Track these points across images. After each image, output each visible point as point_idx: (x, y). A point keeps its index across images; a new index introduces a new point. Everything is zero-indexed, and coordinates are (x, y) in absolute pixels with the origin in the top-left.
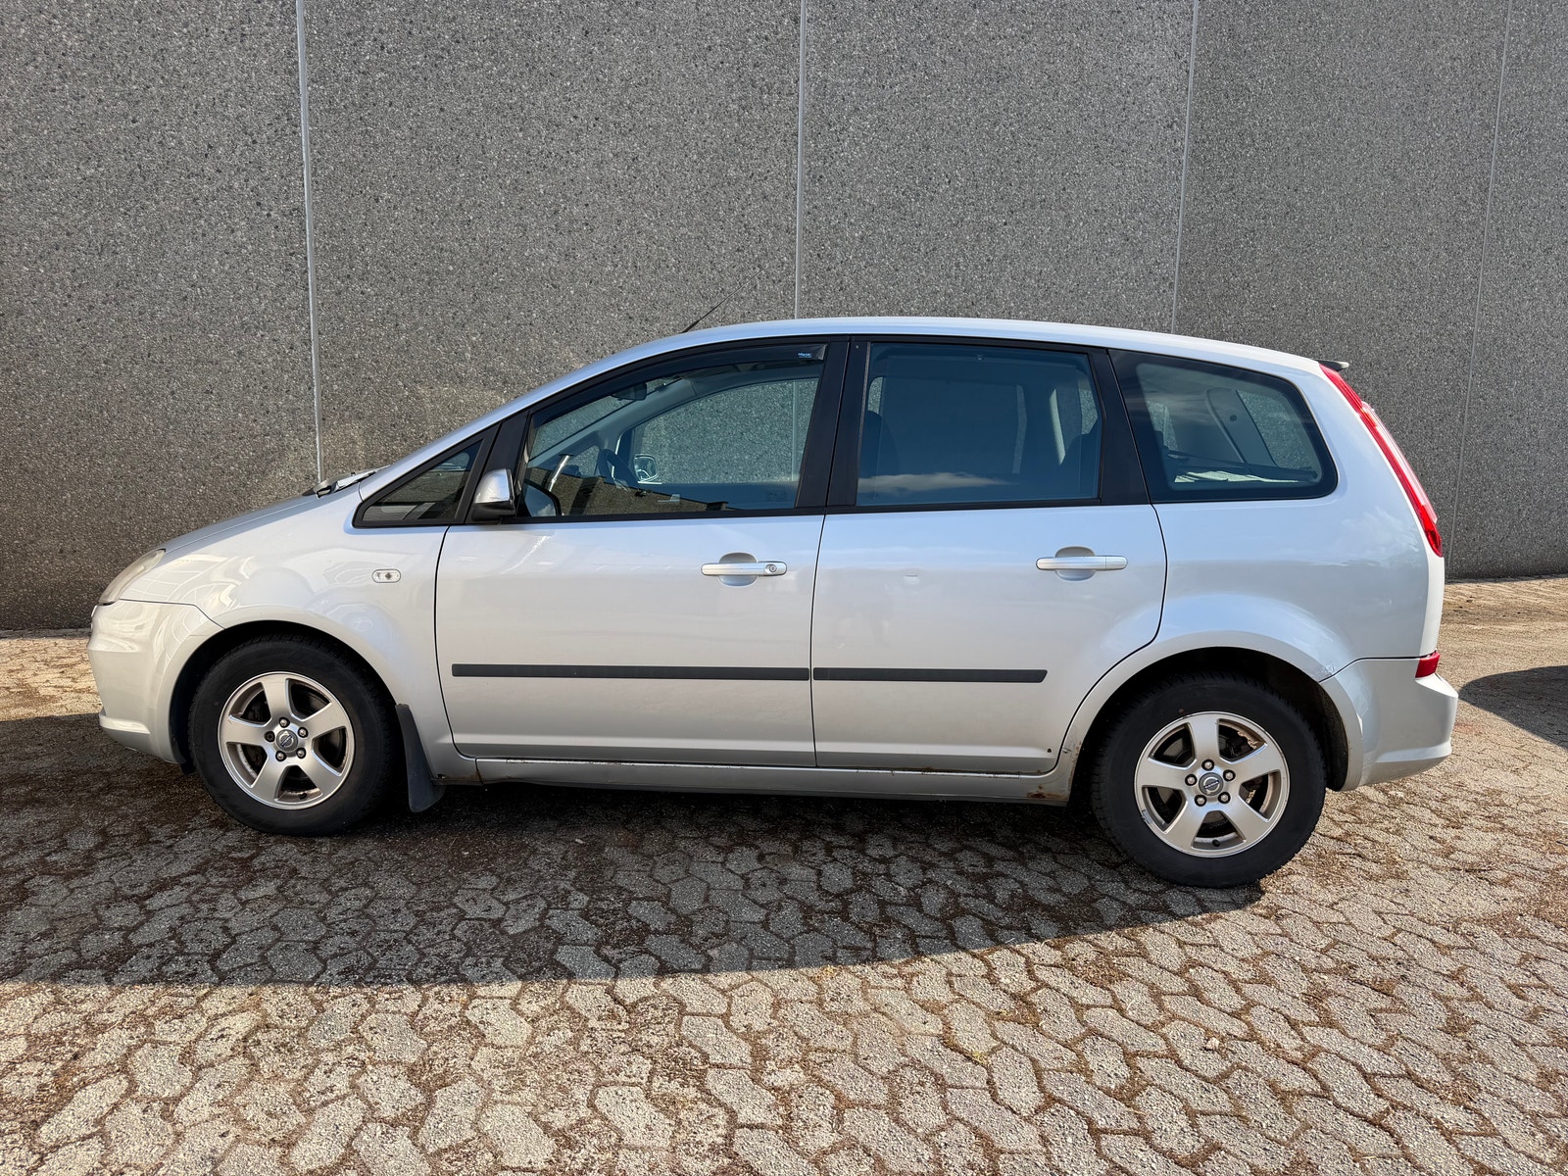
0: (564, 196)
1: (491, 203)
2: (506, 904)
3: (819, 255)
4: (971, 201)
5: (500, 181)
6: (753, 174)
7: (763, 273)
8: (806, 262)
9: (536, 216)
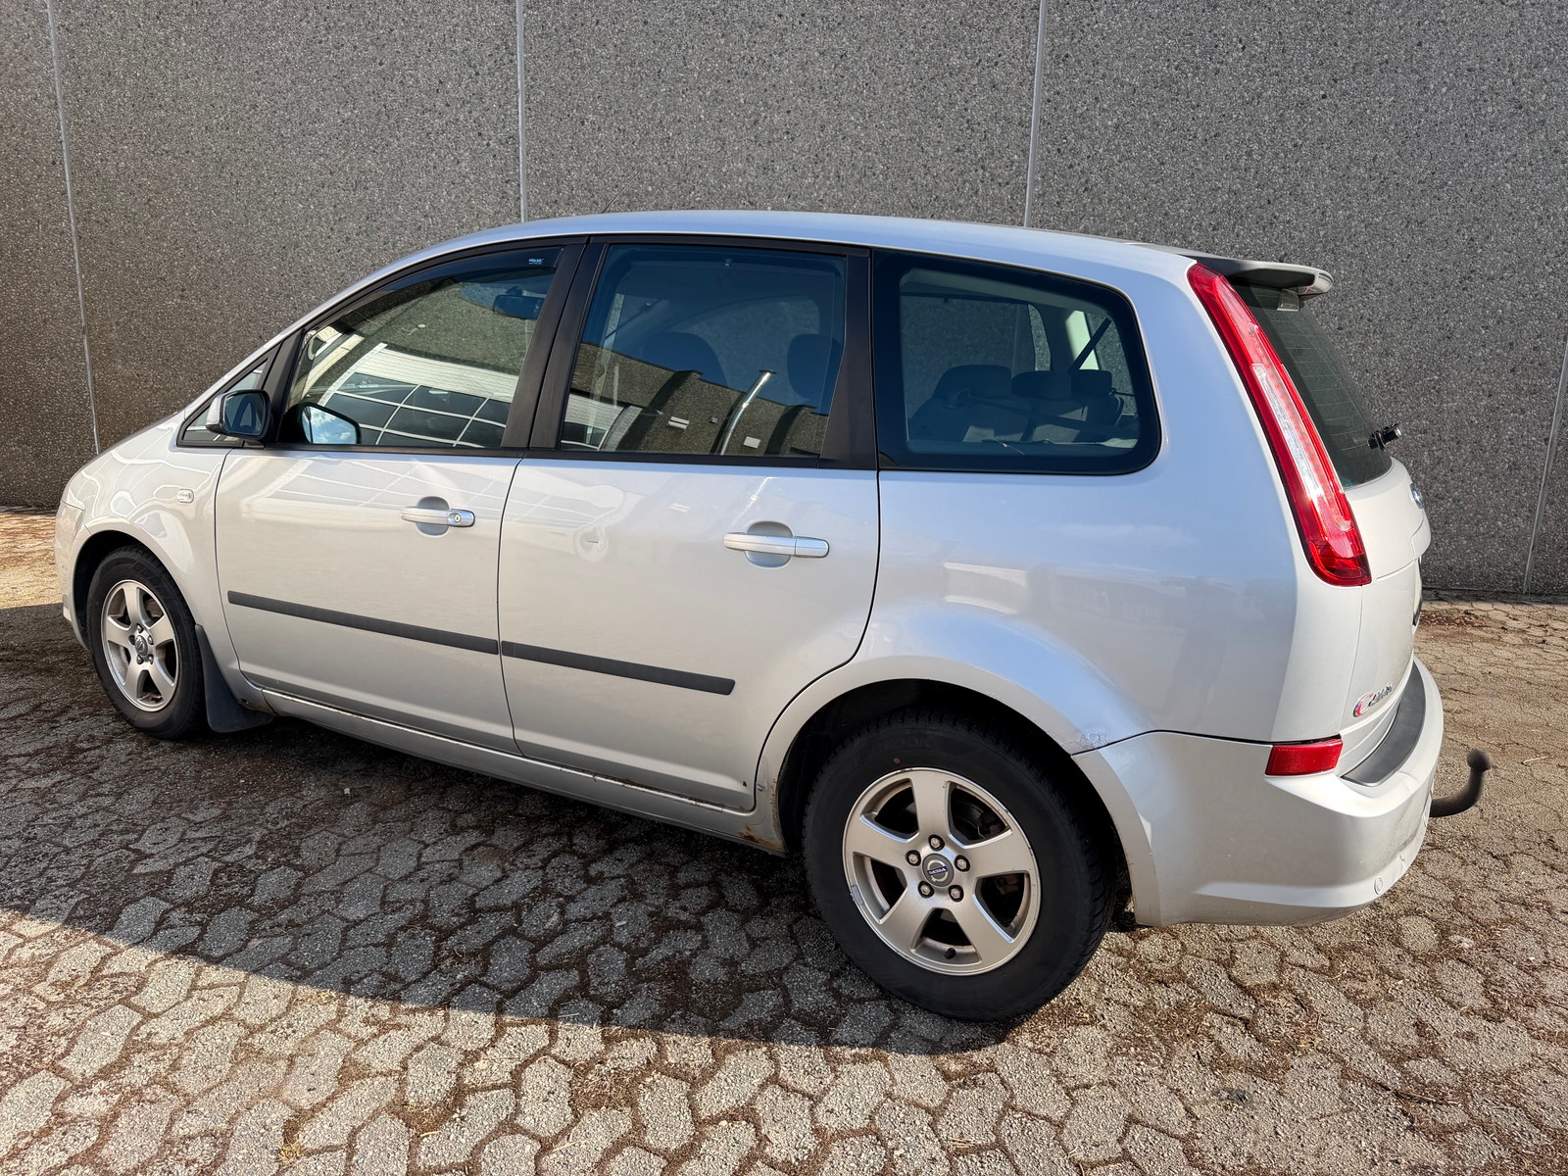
0: (766, 104)
1: (690, 117)
3: (1059, 150)
4: (1274, 69)
5: (701, 93)
6: (980, 61)
7: (987, 175)
8: (1042, 160)
9: (736, 128)
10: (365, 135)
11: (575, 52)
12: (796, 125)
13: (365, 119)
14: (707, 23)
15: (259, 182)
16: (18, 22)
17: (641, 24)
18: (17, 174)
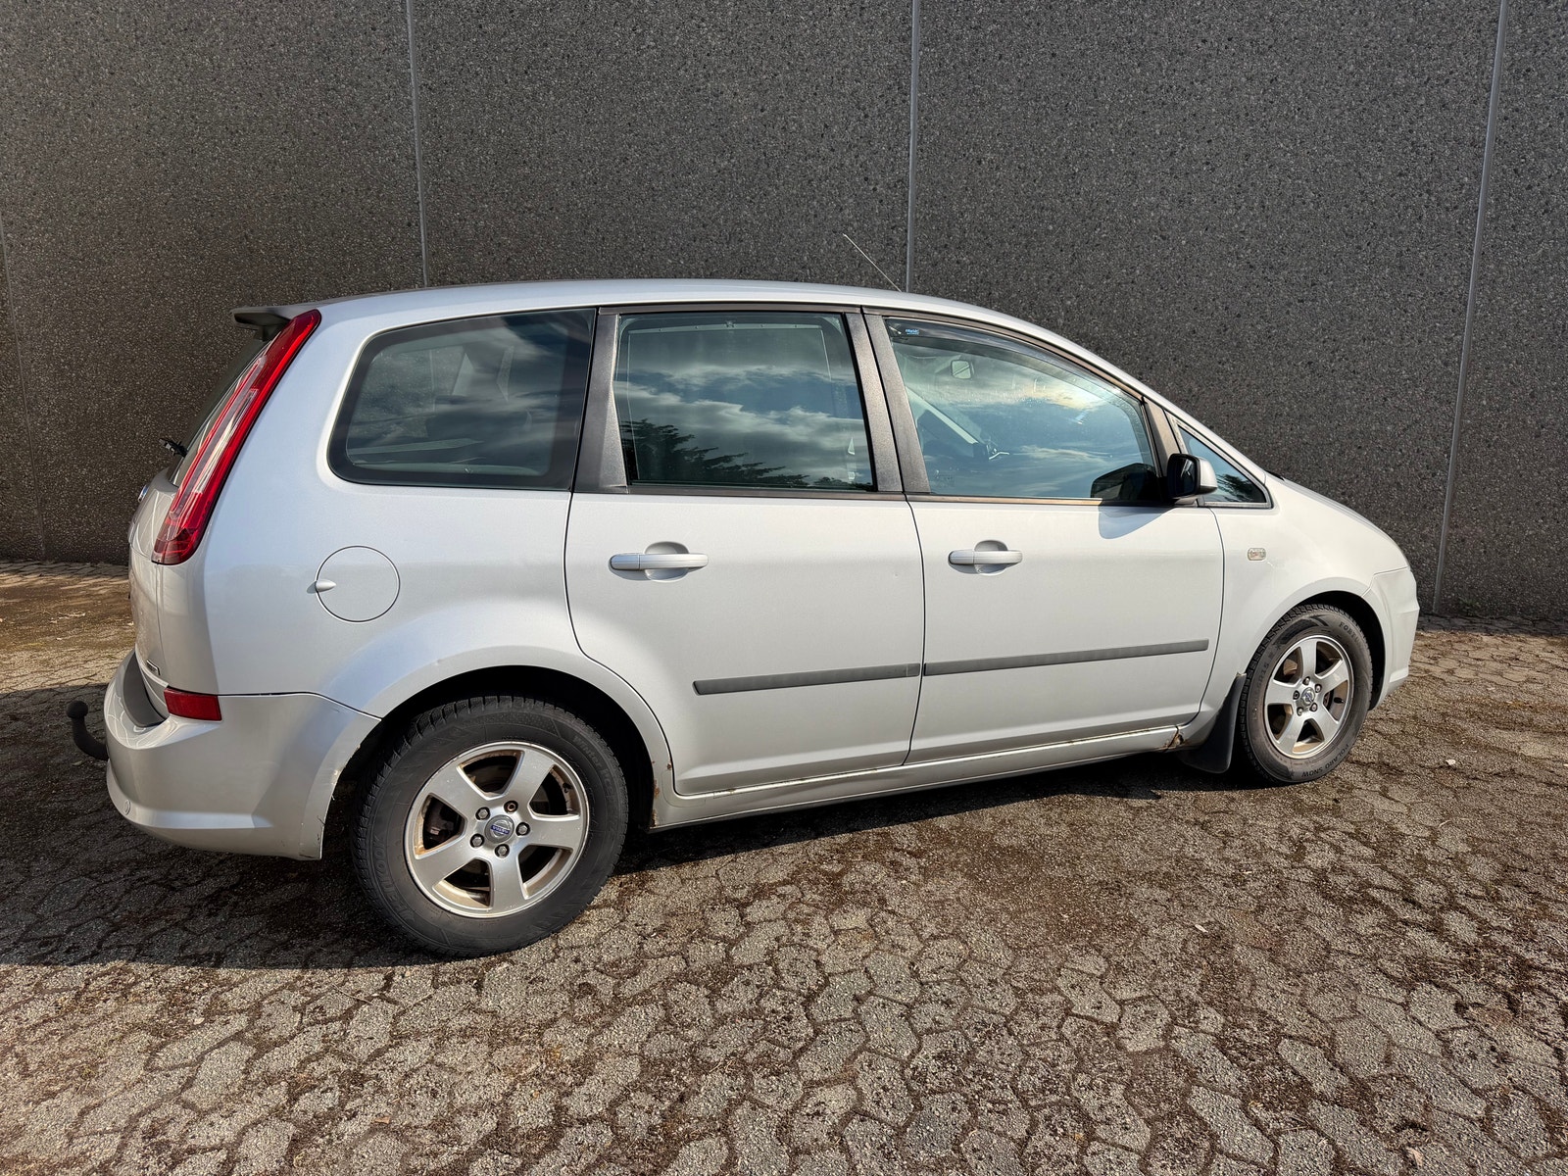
0: (1184, 135)
1: (1099, 151)
2: (1121, 1003)
3: (1516, 171)
5: (1112, 126)
6: (1429, 79)
7: (1433, 199)
8: (1497, 181)
9: (1149, 161)
10: (742, 185)
11: (974, 89)
12: (1217, 154)
13: (743, 168)
14: (1122, 52)
15: (626, 238)
16: (378, 84)
17: (1048, 56)
18: (371, 236)
